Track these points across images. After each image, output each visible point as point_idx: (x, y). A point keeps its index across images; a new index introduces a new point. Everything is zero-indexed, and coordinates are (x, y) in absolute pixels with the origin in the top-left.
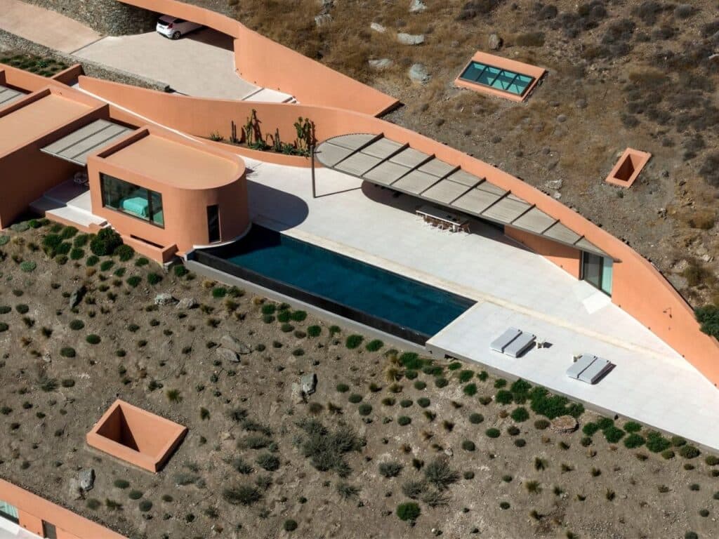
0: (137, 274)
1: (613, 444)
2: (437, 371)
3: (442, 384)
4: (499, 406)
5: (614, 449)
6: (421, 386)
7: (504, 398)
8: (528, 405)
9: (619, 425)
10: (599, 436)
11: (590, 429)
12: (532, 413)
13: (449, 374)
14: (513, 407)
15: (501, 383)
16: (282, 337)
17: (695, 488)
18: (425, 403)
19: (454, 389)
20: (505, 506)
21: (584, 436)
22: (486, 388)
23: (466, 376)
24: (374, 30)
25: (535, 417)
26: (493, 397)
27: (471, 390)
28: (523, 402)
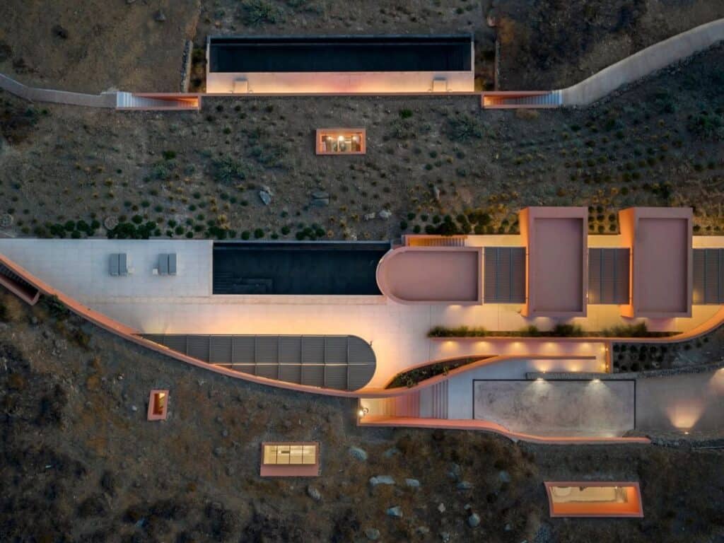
0: (413, 221)
1: (80, 220)
2: (198, 229)
3: (189, 222)
4: (152, 220)
5: (78, 217)
6: (201, 218)
7: (151, 226)
8: (137, 226)
9: (83, 233)
10: (89, 222)
11: (96, 225)
12: (132, 223)
13: (189, 229)
14: (144, 222)
15: (158, 234)
16: (300, 220)
17: (26, 212)
18: (192, 208)
19: (182, 221)
20: (119, 171)
21: (96, 219)
22: (164, 228)
23: (179, 231)
24: (415, 479)
25: (128, 221)
26: (157, 224)
27: (172, 224)
28: (139, 227)
